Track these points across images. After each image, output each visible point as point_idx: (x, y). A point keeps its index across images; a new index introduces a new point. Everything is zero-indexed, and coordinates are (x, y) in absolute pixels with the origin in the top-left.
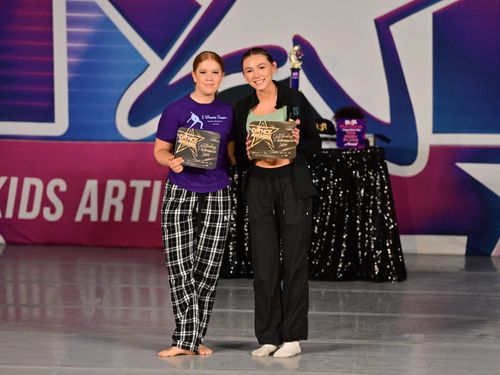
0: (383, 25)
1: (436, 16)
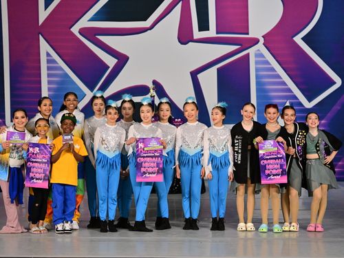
0: (194, 75)
1: (218, 70)
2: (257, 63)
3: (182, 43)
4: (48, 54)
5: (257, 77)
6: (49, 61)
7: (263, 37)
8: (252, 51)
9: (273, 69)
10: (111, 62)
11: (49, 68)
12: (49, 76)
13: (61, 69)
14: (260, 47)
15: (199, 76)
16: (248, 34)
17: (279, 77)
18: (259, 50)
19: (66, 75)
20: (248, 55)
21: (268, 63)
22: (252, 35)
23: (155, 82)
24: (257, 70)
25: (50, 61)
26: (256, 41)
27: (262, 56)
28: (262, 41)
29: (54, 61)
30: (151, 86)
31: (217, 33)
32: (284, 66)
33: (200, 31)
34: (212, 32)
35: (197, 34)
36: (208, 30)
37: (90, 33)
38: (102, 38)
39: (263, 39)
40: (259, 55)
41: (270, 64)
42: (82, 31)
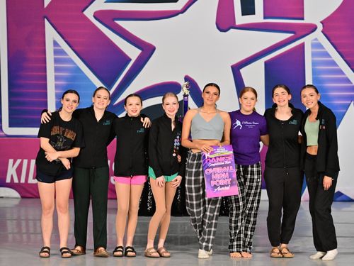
0: (236, 69)
1: (266, 64)
2: (313, 55)
3: (221, 30)
4: (55, 44)
5: (314, 72)
6: (56, 52)
7: (321, 22)
8: (307, 41)
9: (334, 63)
10: (133, 53)
11: (56, 61)
12: (56, 70)
13: (71, 61)
14: (318, 35)
15: (243, 71)
16: (303, 19)
17: (341, 72)
18: (316, 39)
19: (79, 70)
20: (303, 45)
21: (327, 55)
22: (308, 20)
23: (187, 79)
24: (314, 64)
25: (58, 52)
26: (313, 28)
27: (320, 46)
28: (320, 27)
29: (63, 52)
30: (183, 83)
31: (265, 18)
32: (348, 59)
33: (243, 15)
34: (258, 17)
35: (240, 19)
36: (254, 14)
37: (108, 18)
38: (121, 23)
39: (321, 25)
40: (316, 46)
41: (331, 57)
42: (97, 16)
